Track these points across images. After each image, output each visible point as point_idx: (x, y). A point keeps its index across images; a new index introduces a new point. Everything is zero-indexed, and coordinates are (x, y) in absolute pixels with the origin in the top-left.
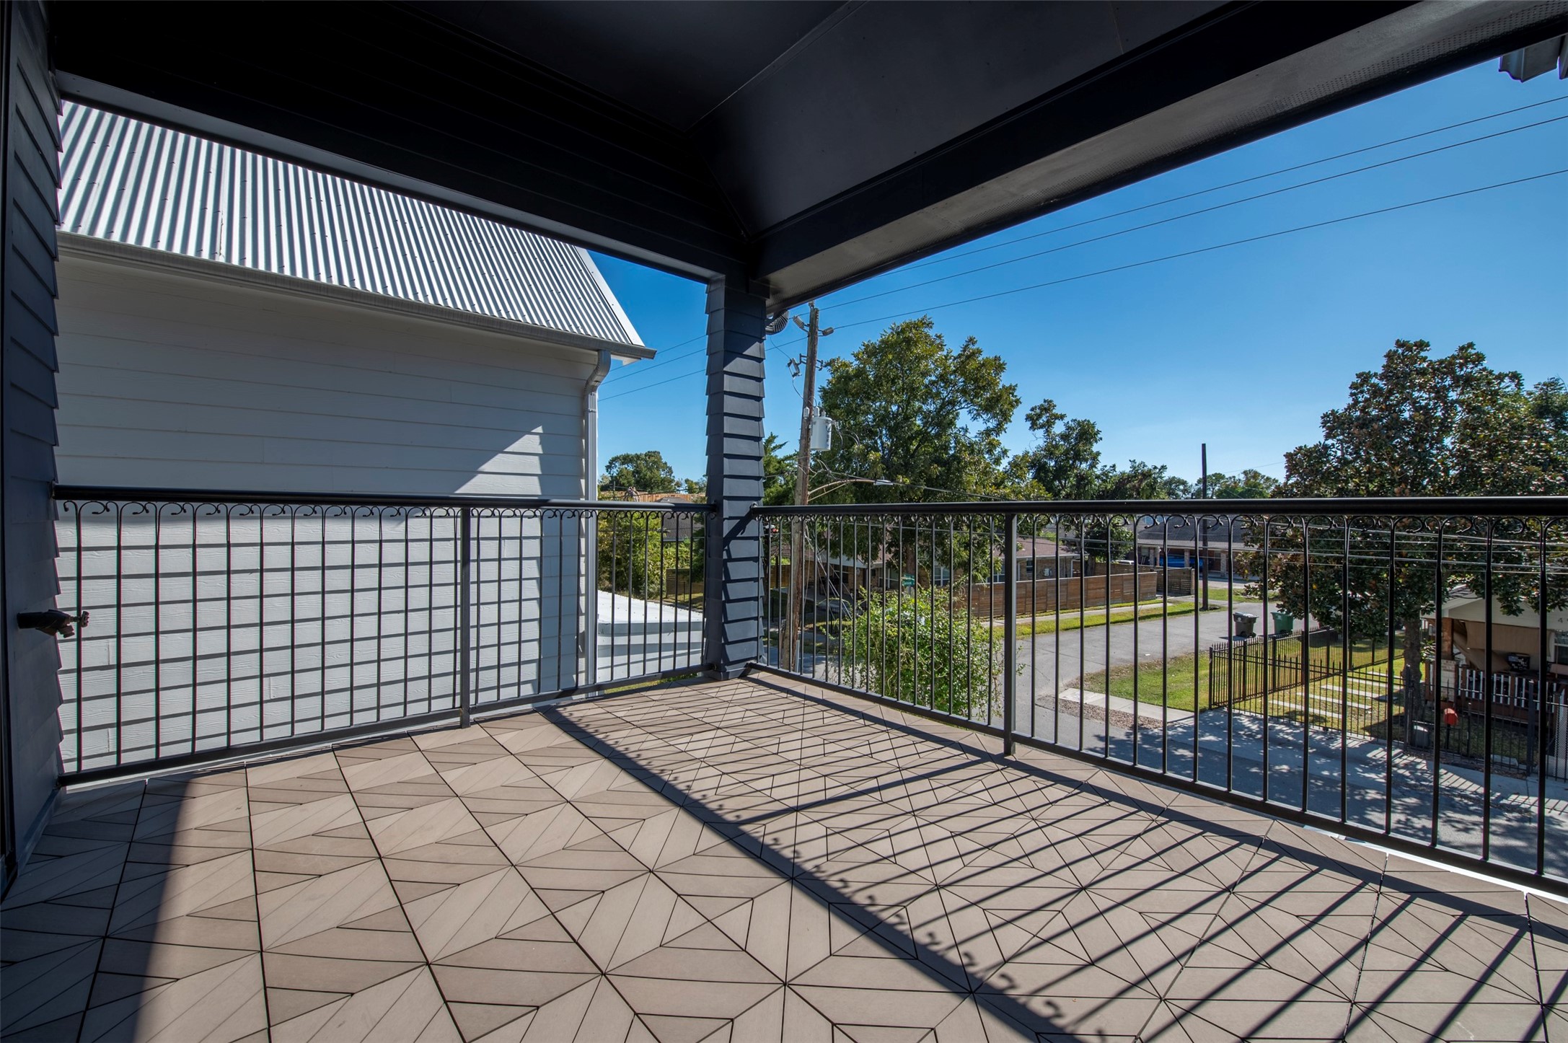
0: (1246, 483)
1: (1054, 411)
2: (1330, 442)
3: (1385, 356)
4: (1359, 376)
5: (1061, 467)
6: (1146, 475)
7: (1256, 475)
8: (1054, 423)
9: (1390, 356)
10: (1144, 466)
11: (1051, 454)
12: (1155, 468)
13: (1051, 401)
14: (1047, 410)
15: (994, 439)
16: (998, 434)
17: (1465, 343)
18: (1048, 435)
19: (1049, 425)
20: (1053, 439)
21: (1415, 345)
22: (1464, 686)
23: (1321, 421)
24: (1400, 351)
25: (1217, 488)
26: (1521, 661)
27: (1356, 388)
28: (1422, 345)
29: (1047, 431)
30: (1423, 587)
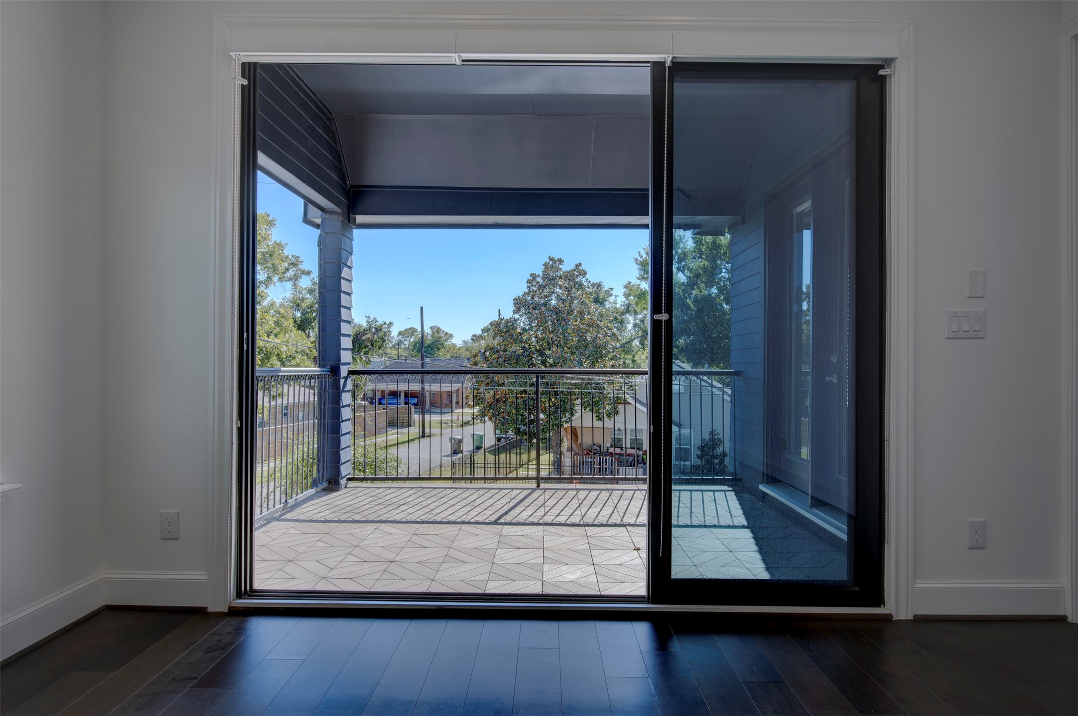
0: (433, 336)
1: (300, 266)
2: (517, 316)
3: (543, 265)
4: (531, 275)
5: (306, 319)
6: (379, 329)
7: (438, 330)
8: (300, 277)
9: (545, 265)
10: (377, 321)
11: (298, 305)
12: (385, 323)
13: (298, 257)
14: (294, 265)
15: (263, 291)
16: (267, 287)
17: (578, 263)
18: (296, 289)
19: (295, 278)
20: (300, 293)
21: (558, 261)
22: (586, 468)
23: (513, 302)
24: (551, 263)
25: (412, 339)
26: (598, 448)
27: (530, 283)
28: (561, 261)
29: (295, 284)
30: (565, 407)
